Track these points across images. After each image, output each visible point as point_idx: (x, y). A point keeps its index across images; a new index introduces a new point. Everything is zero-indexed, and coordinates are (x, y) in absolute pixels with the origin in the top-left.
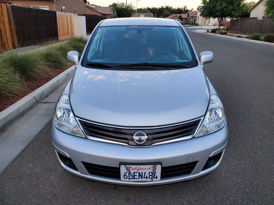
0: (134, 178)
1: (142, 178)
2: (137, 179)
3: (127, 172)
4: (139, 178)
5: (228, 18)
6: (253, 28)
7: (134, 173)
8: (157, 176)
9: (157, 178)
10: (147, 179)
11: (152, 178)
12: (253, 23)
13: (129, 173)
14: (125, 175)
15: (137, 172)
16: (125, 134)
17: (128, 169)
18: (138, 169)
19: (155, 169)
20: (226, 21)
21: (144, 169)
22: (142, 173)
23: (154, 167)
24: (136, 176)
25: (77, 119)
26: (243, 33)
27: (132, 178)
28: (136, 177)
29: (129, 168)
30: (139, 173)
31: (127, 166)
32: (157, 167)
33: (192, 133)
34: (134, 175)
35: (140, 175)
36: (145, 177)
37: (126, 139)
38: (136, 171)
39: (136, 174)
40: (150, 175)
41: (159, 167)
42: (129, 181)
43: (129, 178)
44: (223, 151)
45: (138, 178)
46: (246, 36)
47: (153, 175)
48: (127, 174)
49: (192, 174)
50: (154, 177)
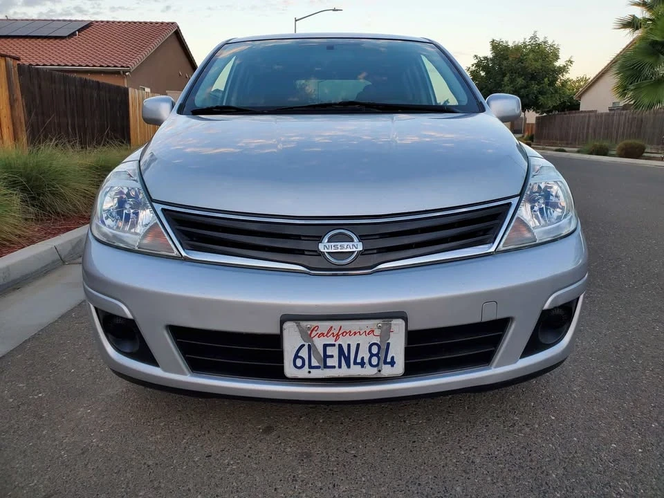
0: (326, 366)
1: (349, 366)
2: (334, 367)
3: (303, 346)
4: (340, 366)
5: (531, 112)
6: (590, 131)
7: (325, 346)
8: (393, 358)
9: (392, 363)
10: (362, 367)
11: (377, 365)
12: (589, 121)
13: (309, 347)
14: (297, 356)
15: (334, 345)
16: (298, 237)
17: (307, 335)
18: (338, 335)
19: (386, 334)
20: (527, 122)
21: (355, 333)
22: (349, 345)
23: (385, 327)
24: (332, 356)
25: (159, 207)
26: (567, 144)
27: (318, 365)
28: (330, 362)
29: (309, 332)
30: (340, 346)
31: (304, 324)
32: (393, 328)
33: (488, 239)
34: (326, 356)
35: (344, 356)
36: (359, 360)
37: (301, 252)
38: (331, 340)
39: (330, 351)
40: (372, 355)
41: (398, 327)
42: (311, 376)
43: (310, 367)
44: (578, 299)
45: (337, 365)
46: (576, 149)
47: (382, 355)
48: (304, 353)
49: (495, 364)
50: (385, 363)
